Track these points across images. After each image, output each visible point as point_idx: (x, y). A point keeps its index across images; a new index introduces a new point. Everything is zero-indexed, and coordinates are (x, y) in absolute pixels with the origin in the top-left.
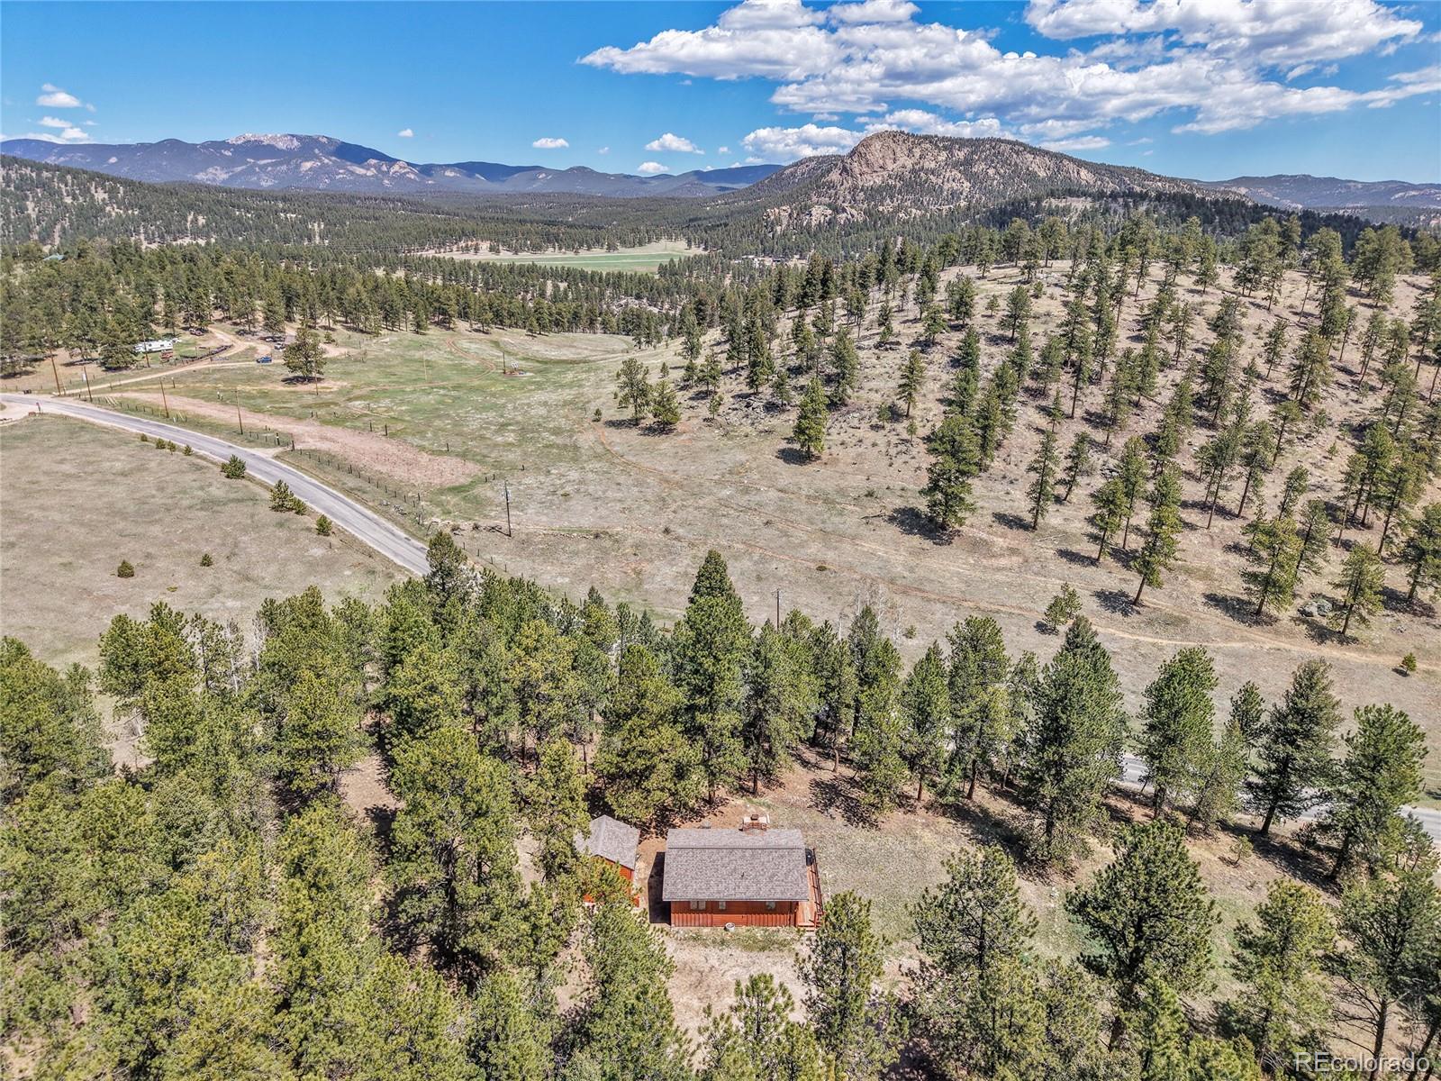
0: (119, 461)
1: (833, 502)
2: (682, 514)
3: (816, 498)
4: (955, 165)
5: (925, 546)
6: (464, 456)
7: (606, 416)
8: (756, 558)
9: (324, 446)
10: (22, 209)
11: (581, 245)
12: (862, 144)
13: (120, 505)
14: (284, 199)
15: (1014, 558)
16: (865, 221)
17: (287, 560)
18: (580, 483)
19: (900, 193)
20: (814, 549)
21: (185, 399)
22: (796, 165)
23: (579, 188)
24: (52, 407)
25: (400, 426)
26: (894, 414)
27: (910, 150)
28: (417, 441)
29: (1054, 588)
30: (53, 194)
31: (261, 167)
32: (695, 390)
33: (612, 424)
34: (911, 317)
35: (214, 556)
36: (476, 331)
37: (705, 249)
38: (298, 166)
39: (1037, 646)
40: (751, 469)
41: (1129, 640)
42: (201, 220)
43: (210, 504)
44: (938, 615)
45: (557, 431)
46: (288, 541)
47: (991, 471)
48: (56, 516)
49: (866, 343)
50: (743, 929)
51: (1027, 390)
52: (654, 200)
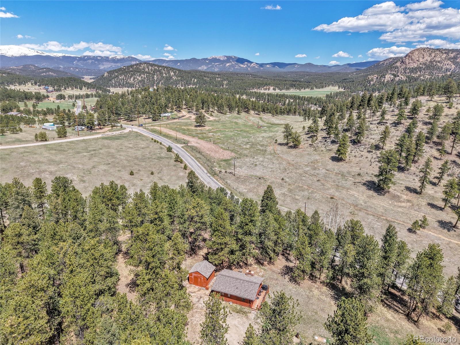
0: (143, 144)
1: (345, 176)
2: (290, 175)
3: (339, 174)
4: (449, 59)
5: (374, 195)
6: (232, 151)
7: (279, 142)
8: (310, 191)
9: (196, 145)
10: (153, 78)
11: (302, 88)
12: (410, 53)
13: (138, 156)
14: (219, 74)
15: (408, 204)
16: (406, 80)
17: (173, 175)
18: (262, 161)
19: (424, 70)
20: (332, 191)
21: (168, 130)
22: (385, 60)
23: (308, 70)
24: (136, 129)
25: (219, 141)
26: (377, 147)
27: (430, 54)
28: (221, 146)
29: (419, 217)
30: (161, 73)
31: (215, 65)
32: (311, 135)
33: (281, 144)
34: (395, 114)
35: (155, 172)
36: (256, 114)
37: (344, 89)
38: (225, 65)
39: (405, 237)
40: (319, 162)
41: (447, 241)
42: (196, 80)
43: (160, 158)
44: (370, 220)
45: (262, 146)
46: (175, 170)
47: (410, 171)
48: (122, 157)
49: (374, 122)
50: (234, 305)
51: (434, 142)
52: (332, 73)
